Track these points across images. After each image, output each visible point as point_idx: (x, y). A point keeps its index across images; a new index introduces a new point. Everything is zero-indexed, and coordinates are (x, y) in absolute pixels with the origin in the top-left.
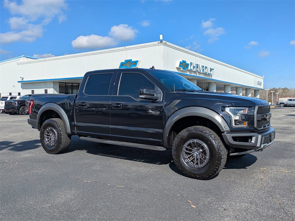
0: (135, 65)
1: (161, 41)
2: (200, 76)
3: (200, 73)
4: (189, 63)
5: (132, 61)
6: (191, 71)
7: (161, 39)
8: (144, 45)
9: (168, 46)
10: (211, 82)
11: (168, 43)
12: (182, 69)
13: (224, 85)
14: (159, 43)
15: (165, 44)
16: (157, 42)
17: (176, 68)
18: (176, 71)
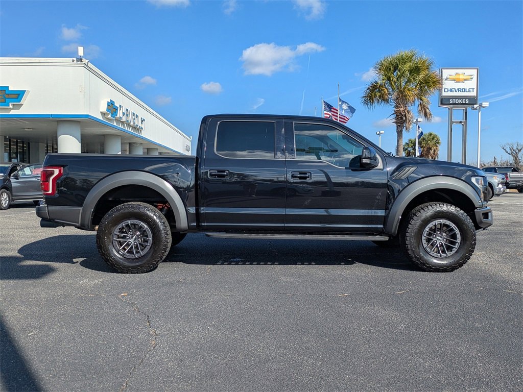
0: (17, 98)
1: (80, 60)
2: (129, 130)
3: (129, 125)
4: (118, 106)
5: (10, 89)
6: (119, 121)
7: (79, 55)
8: (39, 60)
9: (90, 70)
10: (134, 143)
11: (90, 65)
12: (110, 116)
13: (147, 149)
14: (75, 62)
15: (86, 67)
16: (70, 60)
17: (101, 112)
18: (100, 117)
